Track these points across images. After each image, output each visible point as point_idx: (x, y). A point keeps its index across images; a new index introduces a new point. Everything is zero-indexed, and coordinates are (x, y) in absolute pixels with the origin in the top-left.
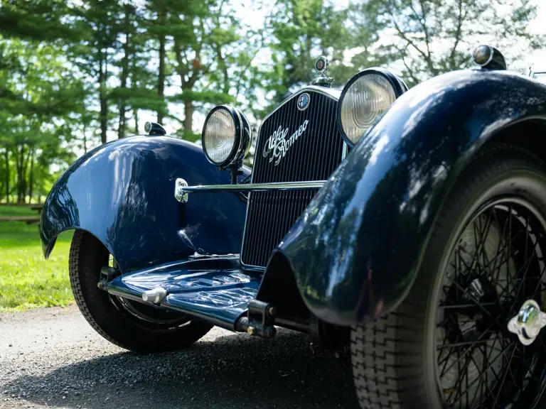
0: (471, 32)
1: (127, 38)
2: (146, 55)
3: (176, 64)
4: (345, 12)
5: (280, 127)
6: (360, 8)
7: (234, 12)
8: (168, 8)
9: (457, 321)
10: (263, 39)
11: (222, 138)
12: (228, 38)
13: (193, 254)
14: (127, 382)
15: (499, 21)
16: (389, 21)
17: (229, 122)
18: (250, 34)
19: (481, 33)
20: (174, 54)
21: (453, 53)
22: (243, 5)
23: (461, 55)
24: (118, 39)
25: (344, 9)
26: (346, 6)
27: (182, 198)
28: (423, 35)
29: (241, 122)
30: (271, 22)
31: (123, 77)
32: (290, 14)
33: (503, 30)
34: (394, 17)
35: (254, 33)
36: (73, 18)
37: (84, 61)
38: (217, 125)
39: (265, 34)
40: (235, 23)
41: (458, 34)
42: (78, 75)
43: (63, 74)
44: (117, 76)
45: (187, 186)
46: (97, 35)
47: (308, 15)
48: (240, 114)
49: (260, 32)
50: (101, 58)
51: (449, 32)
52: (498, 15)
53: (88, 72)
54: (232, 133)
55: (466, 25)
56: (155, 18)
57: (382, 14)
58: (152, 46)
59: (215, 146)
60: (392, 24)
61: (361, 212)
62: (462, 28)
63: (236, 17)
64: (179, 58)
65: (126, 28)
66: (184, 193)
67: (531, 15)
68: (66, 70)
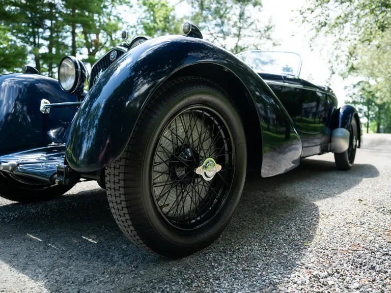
0: (245, 36)
1: (52, 23)
2: (65, 34)
3: (85, 41)
4: (182, 19)
5: (102, 70)
6: (190, 18)
7: (120, 14)
8: (76, 7)
9: (175, 171)
10: (136, 31)
11: (68, 75)
12: (114, 28)
13: (51, 143)
14: (6, 220)
15: (258, 30)
16: (205, 27)
17: (71, 66)
18: (129, 27)
19: (250, 36)
20: (83, 36)
21: (237, 46)
22: (125, 11)
23: (240, 47)
24: (46, 23)
25: (181, 17)
26: (182, 16)
27: (45, 111)
28: (222, 35)
29: (79, 67)
30: (141, 21)
31: (50, 47)
32: (152, 18)
33: (260, 36)
34: (208, 24)
35: (132, 27)
36: (13, 8)
37: (23, 36)
38: (66, 68)
39: (138, 28)
40: (119, 19)
41: (239, 36)
42: (19, 43)
43: (10, 43)
44: (46, 47)
45: (49, 103)
46: (31, 20)
47: (162, 19)
48: (79, 61)
49: (134, 27)
50: (34, 34)
51: (235, 35)
52: (258, 27)
53: (27, 42)
54: (74, 72)
55: (243, 32)
56: (69, 12)
57: (202, 22)
58: (68, 29)
59: (65, 81)
60: (207, 28)
61: (103, 106)
62: (241, 33)
63: (121, 16)
64: (86, 38)
65: (51, 17)
66: (47, 108)
67: (272, 29)
68: (11, 40)
